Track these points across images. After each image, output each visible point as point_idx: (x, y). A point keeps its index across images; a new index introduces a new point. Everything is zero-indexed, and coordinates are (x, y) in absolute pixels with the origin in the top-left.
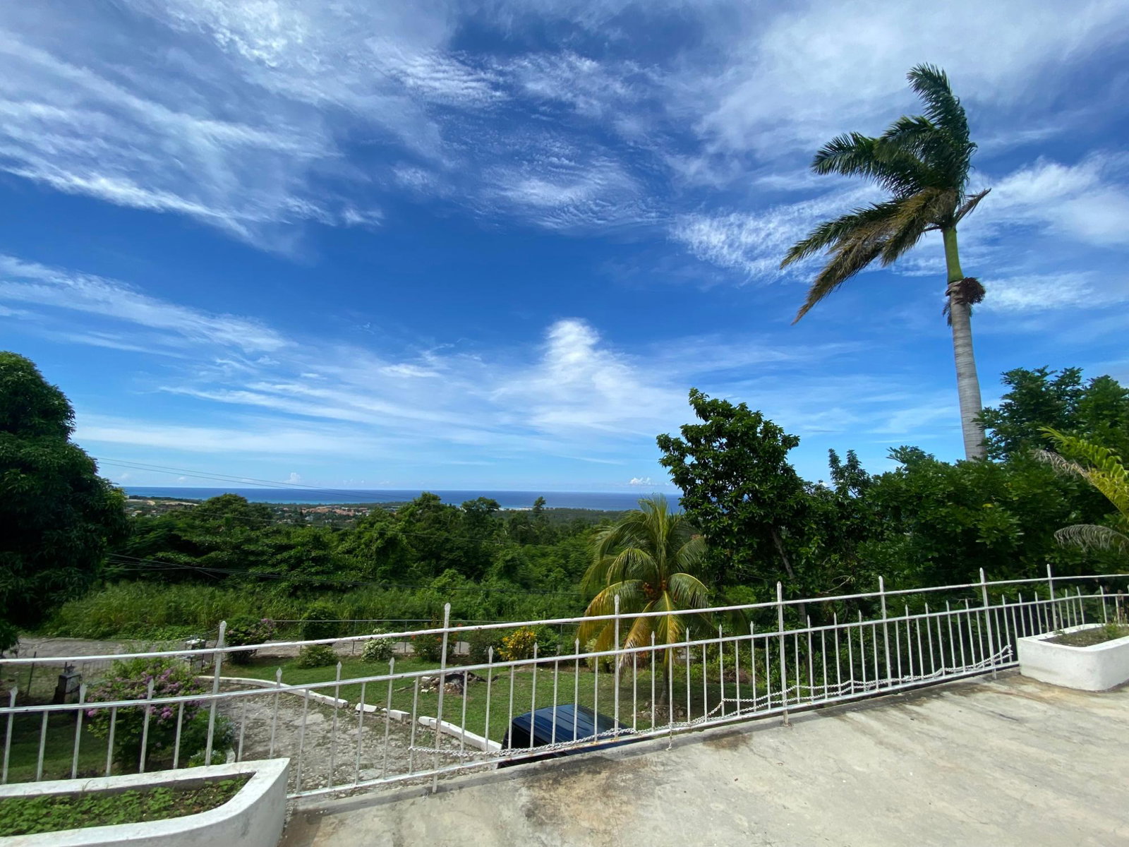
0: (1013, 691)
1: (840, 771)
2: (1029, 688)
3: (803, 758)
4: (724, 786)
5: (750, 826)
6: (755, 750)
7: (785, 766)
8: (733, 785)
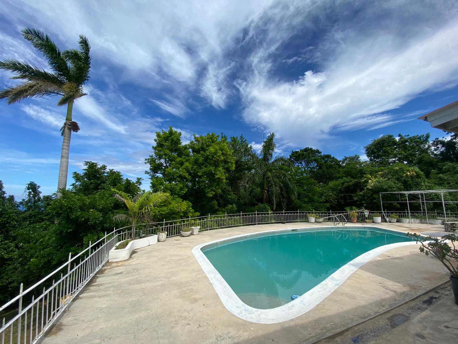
0: (112, 267)
1: (101, 310)
2: (114, 265)
3: (87, 315)
4: (77, 340)
5: (100, 340)
6: (69, 325)
7: (85, 321)
8: (79, 337)
